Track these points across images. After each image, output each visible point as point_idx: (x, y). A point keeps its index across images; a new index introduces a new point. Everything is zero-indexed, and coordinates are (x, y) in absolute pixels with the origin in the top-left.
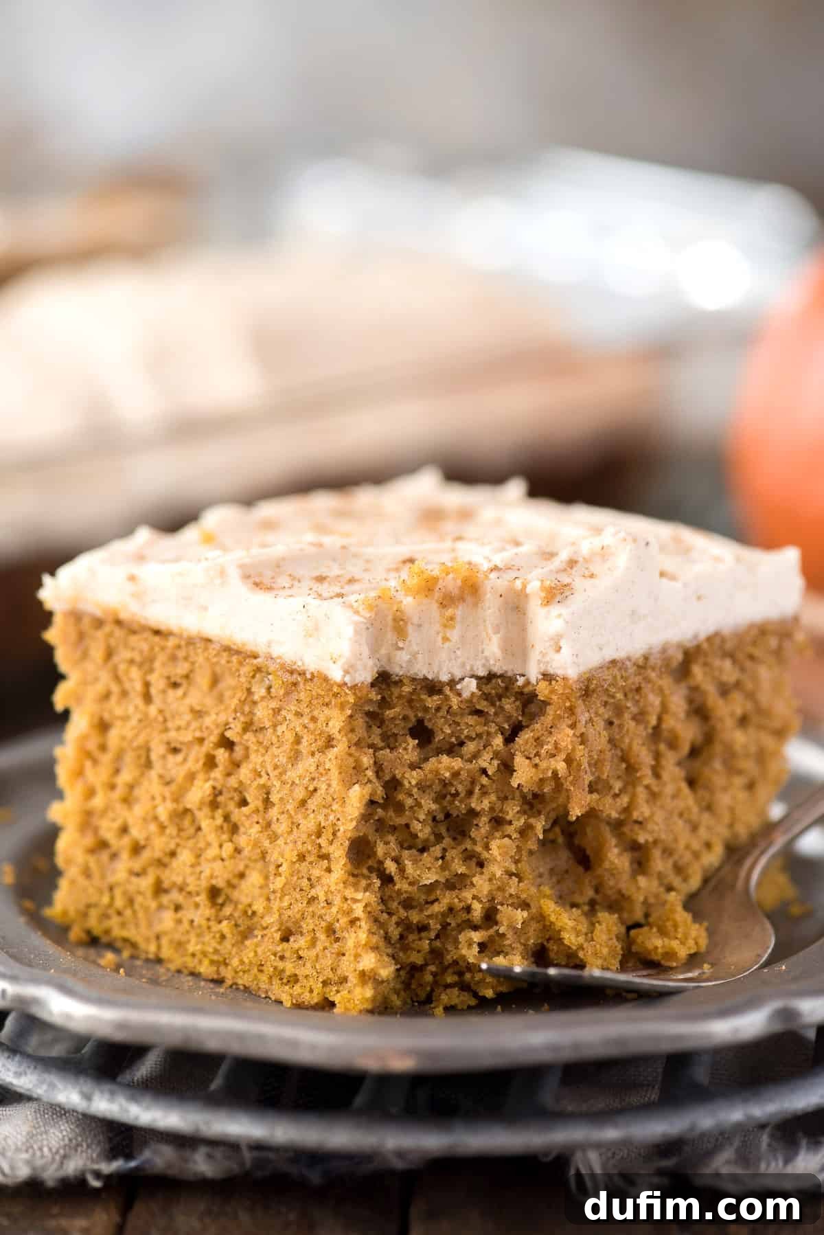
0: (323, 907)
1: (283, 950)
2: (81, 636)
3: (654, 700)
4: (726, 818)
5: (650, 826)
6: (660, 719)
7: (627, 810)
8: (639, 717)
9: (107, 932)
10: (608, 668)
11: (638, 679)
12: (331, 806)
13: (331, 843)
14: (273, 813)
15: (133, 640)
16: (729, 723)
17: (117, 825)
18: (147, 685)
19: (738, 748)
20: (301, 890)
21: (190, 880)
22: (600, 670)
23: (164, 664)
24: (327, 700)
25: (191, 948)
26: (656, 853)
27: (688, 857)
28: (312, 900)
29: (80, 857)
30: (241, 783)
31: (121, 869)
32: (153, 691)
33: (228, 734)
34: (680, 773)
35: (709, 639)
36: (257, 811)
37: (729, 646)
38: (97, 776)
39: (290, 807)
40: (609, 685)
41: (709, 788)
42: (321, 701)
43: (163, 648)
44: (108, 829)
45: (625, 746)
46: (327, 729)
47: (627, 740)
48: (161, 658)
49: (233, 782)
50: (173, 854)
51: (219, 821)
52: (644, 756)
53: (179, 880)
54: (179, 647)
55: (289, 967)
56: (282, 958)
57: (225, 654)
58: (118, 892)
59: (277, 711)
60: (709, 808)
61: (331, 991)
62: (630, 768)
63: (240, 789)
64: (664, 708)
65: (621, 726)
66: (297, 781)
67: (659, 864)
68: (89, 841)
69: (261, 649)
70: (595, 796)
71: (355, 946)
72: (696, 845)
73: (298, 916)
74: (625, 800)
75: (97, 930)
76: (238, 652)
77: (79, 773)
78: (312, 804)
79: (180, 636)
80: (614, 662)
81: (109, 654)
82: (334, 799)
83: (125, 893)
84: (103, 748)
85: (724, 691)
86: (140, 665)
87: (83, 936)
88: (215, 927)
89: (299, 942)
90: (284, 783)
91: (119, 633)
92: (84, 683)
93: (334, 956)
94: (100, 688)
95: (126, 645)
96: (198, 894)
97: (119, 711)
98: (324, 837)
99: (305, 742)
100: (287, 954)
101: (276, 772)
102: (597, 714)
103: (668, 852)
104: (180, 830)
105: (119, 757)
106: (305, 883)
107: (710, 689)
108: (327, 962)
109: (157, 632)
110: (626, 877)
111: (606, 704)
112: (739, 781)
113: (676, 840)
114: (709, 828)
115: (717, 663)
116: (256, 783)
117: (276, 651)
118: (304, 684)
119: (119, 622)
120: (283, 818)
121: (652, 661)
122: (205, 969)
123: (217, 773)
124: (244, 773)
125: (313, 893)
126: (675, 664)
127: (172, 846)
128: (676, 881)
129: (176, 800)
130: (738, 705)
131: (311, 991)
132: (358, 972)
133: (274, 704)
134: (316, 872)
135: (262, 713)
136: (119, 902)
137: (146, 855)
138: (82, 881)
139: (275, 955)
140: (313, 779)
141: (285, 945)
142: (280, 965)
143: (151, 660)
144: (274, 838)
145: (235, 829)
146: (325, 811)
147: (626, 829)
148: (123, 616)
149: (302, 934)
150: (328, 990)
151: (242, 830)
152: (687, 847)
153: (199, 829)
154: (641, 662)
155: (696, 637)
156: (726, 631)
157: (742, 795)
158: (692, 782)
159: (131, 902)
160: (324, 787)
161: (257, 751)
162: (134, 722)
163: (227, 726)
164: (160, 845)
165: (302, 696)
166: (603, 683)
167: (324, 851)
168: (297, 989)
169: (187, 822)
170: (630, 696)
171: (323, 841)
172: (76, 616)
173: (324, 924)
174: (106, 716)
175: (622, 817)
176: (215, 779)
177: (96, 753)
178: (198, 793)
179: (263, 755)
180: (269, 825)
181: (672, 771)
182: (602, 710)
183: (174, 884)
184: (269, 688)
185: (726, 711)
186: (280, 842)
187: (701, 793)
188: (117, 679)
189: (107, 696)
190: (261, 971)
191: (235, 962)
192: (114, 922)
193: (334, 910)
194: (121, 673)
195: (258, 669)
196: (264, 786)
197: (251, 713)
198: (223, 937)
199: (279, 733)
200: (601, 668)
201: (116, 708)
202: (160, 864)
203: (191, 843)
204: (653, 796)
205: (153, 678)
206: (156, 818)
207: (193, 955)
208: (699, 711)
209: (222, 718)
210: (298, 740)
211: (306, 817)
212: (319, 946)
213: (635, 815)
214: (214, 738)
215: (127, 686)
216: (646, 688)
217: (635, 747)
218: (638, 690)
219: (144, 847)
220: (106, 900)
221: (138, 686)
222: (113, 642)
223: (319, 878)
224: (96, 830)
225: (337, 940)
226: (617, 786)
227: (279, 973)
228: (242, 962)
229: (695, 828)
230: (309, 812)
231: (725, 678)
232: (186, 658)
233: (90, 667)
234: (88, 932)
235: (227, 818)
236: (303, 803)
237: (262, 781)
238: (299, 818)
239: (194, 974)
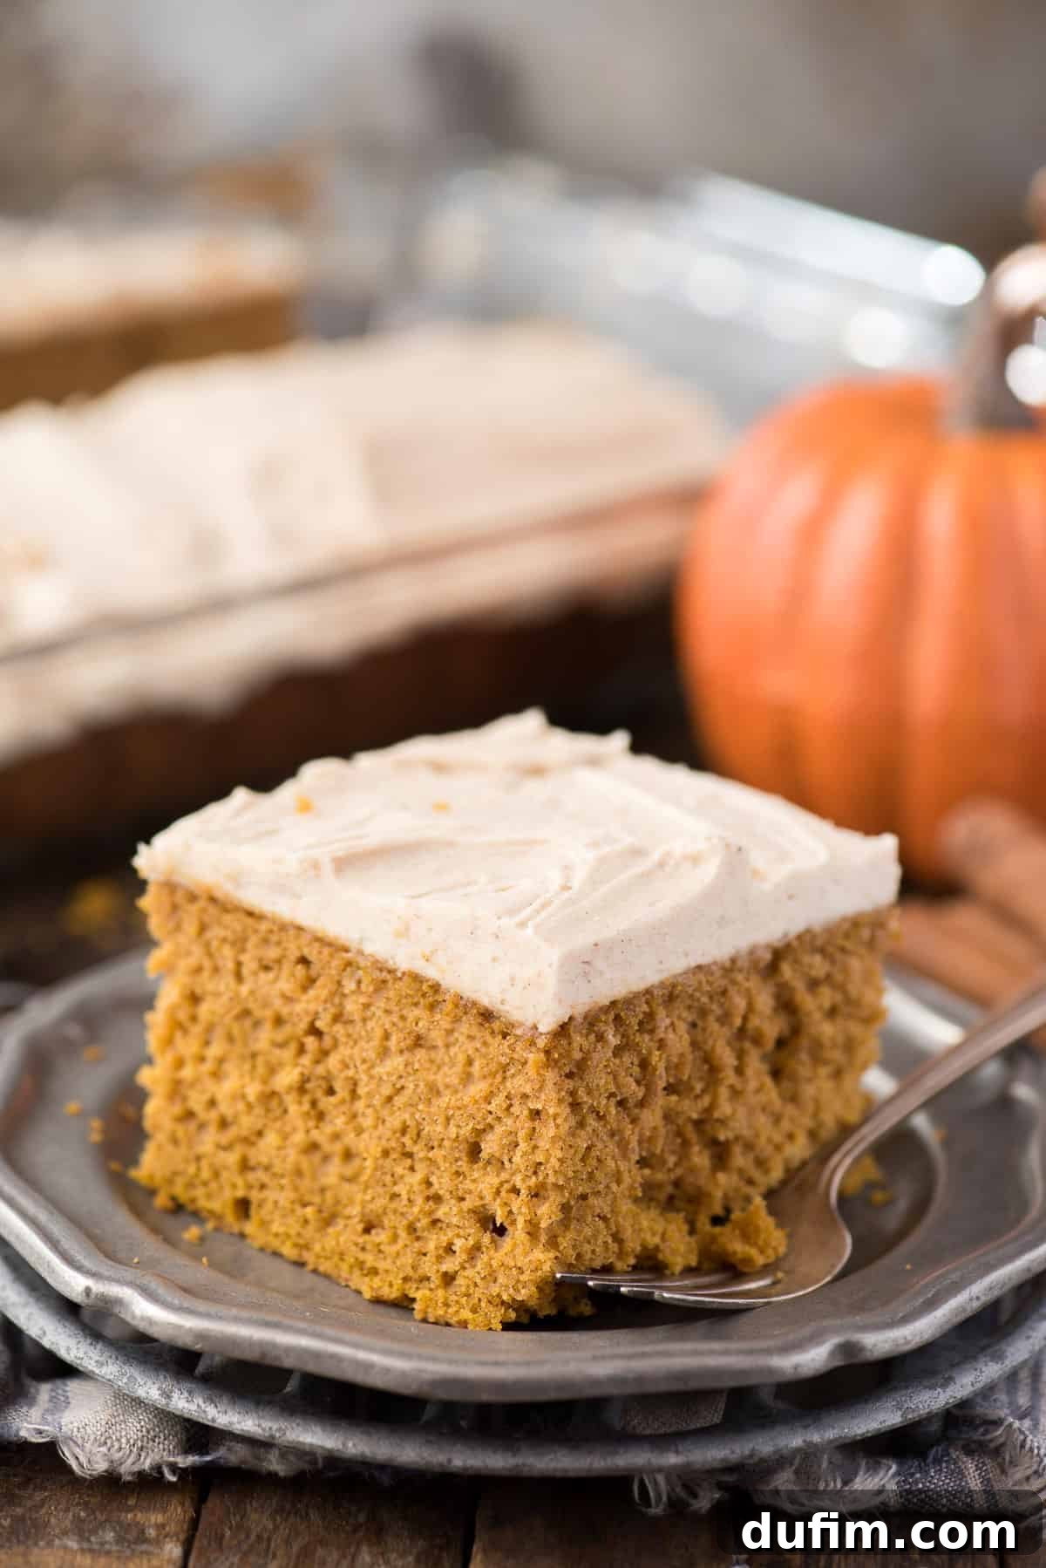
0: (406, 1206)
1: (365, 1242)
2: (175, 908)
3: (740, 1003)
4: (810, 1107)
5: (732, 1124)
6: (745, 1018)
7: (709, 1110)
8: (724, 1019)
9: (193, 1200)
10: (694, 974)
11: (724, 982)
12: (417, 1105)
13: (415, 1142)
14: (360, 1105)
15: (227, 918)
16: (817, 1016)
17: (206, 1097)
18: (239, 964)
19: (826, 1041)
20: (384, 1185)
21: (277, 1162)
22: (684, 976)
23: (257, 946)
24: (416, 1000)
25: (275, 1228)
26: (737, 1150)
27: (769, 1150)
28: (395, 1196)
29: (167, 1124)
30: (328, 1072)
31: (208, 1141)
32: (245, 971)
33: (319, 1024)
34: (764, 1068)
35: (799, 937)
36: (343, 1102)
37: (819, 942)
38: (188, 1046)
39: (377, 1101)
40: (694, 990)
41: (794, 1079)
42: (410, 1000)
43: (256, 931)
44: (196, 1101)
45: (708, 1047)
46: (416, 1029)
47: (710, 1042)
48: (253, 940)
49: (320, 1070)
50: (260, 1134)
51: (306, 1107)
52: (727, 1057)
53: (265, 1160)
54: (271, 931)
55: (369, 1259)
56: (363, 1249)
57: (317, 945)
58: (204, 1164)
59: (367, 1006)
60: (794, 1099)
61: (411, 1288)
62: (712, 1069)
63: (328, 1078)
64: (751, 1008)
65: (704, 1030)
66: (385, 1078)
67: (739, 1159)
68: (177, 1109)
69: (353, 946)
70: (674, 1098)
71: (436, 1248)
72: (778, 1138)
73: (380, 1211)
74: (706, 1101)
75: (183, 1196)
76: (330, 944)
77: (169, 1042)
78: (399, 1101)
79: (274, 922)
80: (699, 968)
81: (203, 928)
82: (420, 1099)
83: (211, 1165)
84: (194, 1019)
85: (814, 985)
86: (233, 944)
87: (170, 1204)
88: (299, 1211)
89: (379, 1236)
90: (372, 1077)
91: (213, 910)
92: (177, 954)
93: (415, 1255)
94: (192, 961)
95: (219, 923)
96: (282, 1176)
97: (210, 987)
98: (408, 1136)
99: (394, 1039)
100: (369, 1247)
101: (364, 1067)
102: (679, 1018)
103: (749, 1147)
104: (268, 1110)
105: (210, 1029)
106: (388, 1179)
107: (799, 986)
108: (408, 1259)
109: (250, 914)
110: (706, 1173)
111: (689, 1008)
112: (824, 1071)
113: (757, 1135)
114: (792, 1120)
115: (806, 959)
116: (343, 1075)
117: (369, 949)
118: (394, 983)
119: (213, 900)
120: (369, 1111)
121: (739, 964)
122: (288, 1250)
123: (306, 1060)
124: (333, 1062)
125: (396, 1189)
126: (762, 965)
127: (259, 1126)
128: (757, 1175)
129: (265, 1082)
130: (827, 996)
131: (391, 1285)
132: (440, 1273)
133: (363, 1000)
134: (399, 1170)
135: (352, 1007)
136: (206, 1174)
137: (232, 1132)
138: (170, 1148)
139: (356, 1244)
140: (401, 1077)
141: (366, 1237)
142: (361, 1256)
143: (244, 940)
144: (359, 1131)
145: (321, 1116)
146: (412, 1110)
147: (708, 1127)
148: (219, 894)
149: (383, 1228)
150: (407, 1287)
151: (328, 1118)
152: (770, 1140)
153: (285, 1111)
154: (728, 964)
155: (786, 935)
156: (817, 928)
157: (828, 1086)
158: (777, 1074)
159: (216, 1174)
160: (411, 1086)
161: (347, 1043)
162: (225, 999)
163: (316, 1016)
164: (247, 1123)
165: (391, 994)
166: (687, 989)
167: (408, 1149)
168: (376, 1282)
169: (274, 1103)
170: (716, 998)
171: (407, 1140)
172: (171, 887)
173: (405, 1222)
174: (198, 991)
175: (703, 1116)
176: (303, 1066)
177: (187, 1024)
178: (287, 1078)
179: (352, 1048)
180: (354, 1116)
181: (756, 1066)
182: (685, 1014)
183: (259, 1164)
184: (359, 982)
185: (812, 1005)
186: (365, 1136)
187: (786, 1084)
188: (210, 955)
189: (198, 970)
190: (342, 1260)
191: (317, 1247)
192: (199, 1192)
193: (416, 1210)
194: (213, 949)
195: (349, 964)
196: (352, 1078)
197: (341, 1005)
198: (306, 1222)
199: (369, 1028)
200: (685, 973)
201: (206, 983)
202: (247, 1141)
203: (278, 1124)
204: (736, 1093)
205: (244, 958)
206: (243, 1096)
207: (276, 1235)
208: (786, 1005)
209: (312, 1007)
210: (387, 1036)
211: (393, 1113)
212: (401, 1243)
213: (716, 1115)
214: (303, 1025)
215: (220, 963)
216: (732, 991)
217: (719, 1050)
218: (724, 993)
219: (232, 1123)
220: (192, 1170)
221: (230, 965)
222: (206, 919)
223: (402, 1177)
224: (185, 1099)
225: (418, 1239)
226: (699, 1087)
227: (361, 1264)
228: (323, 1249)
229: (777, 1119)
230: (395, 1108)
231: (814, 973)
232: (279, 943)
233: (183, 939)
234: (174, 1199)
235: (314, 1103)
236: (389, 1099)
237: (351, 1073)
238: (385, 1113)
239: (276, 1254)
